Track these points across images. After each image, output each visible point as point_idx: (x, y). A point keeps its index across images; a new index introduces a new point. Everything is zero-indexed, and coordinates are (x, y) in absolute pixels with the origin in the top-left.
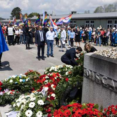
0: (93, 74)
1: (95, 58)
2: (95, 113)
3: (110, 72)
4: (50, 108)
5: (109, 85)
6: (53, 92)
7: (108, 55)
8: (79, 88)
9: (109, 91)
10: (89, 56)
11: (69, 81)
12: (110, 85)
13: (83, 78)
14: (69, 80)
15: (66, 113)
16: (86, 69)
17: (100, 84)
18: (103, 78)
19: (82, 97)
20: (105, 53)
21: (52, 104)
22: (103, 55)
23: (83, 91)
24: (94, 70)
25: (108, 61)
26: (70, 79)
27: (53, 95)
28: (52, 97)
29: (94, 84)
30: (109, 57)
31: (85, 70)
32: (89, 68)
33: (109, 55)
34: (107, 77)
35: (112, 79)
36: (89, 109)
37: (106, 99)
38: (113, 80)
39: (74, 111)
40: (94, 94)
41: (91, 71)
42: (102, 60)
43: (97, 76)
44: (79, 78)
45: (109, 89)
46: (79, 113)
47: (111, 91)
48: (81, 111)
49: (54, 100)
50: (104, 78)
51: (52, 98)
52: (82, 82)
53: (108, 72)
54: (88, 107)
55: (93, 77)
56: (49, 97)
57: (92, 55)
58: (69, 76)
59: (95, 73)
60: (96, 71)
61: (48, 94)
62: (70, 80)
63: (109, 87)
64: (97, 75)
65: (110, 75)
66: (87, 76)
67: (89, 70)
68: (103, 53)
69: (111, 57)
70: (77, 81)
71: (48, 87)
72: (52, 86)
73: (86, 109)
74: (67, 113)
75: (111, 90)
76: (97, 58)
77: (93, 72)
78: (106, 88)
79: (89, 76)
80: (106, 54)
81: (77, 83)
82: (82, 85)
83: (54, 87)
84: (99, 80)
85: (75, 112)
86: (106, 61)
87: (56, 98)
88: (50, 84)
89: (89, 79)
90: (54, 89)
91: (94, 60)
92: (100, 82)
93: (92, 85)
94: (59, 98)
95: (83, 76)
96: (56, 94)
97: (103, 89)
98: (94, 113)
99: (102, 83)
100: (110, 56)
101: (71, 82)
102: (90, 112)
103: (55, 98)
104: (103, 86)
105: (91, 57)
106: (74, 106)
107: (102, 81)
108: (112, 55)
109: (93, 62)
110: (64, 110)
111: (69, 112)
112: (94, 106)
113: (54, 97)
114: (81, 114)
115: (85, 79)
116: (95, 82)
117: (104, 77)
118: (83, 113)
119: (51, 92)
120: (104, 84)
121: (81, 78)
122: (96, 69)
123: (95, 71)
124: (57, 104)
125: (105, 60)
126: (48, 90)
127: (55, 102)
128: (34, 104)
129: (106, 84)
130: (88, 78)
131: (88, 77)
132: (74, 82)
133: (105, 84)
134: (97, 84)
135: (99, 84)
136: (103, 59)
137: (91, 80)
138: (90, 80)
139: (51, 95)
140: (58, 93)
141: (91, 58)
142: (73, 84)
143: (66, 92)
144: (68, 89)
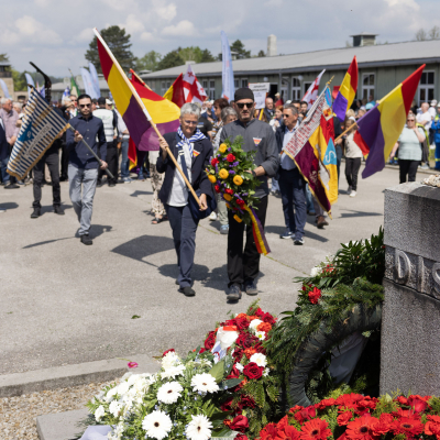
0: (423, 269)
1: (425, 200)
2: (430, 429)
4: (244, 414)
6: (259, 348)
8: (367, 334)
10: (405, 195)
11: (321, 303)
13: (382, 292)
14: (324, 298)
15: (310, 433)
16: (393, 249)
21: (253, 395)
23: (383, 346)
24: (422, 252)
26: (325, 293)
27: (259, 359)
28: (254, 364)
29: (429, 312)
31: (388, 258)
32: (404, 247)
36: (405, 414)
39: (344, 423)
40: (429, 352)
41: (414, 257)
43: (437, 277)
44: (364, 289)
46: (364, 430)
48: (372, 421)
49: (260, 378)
51: (253, 370)
52: (378, 308)
54: (404, 409)
55: (423, 281)
56: (240, 367)
57: (416, 190)
58: (322, 283)
59: (429, 262)
60: (432, 254)
61: (238, 355)
62: (328, 298)
66: (400, 279)
67: (407, 253)
70: (355, 301)
71: (239, 329)
72: (255, 323)
73: (395, 415)
74: (315, 432)
76: (435, 202)
77: (421, 261)
79: (406, 279)
81: (355, 308)
82: (381, 321)
83: (262, 330)
85: (345, 428)
87: (271, 373)
88: (248, 318)
89: (407, 291)
90: (261, 336)
91: (423, 211)
93: (418, 318)
94: (284, 373)
95: (384, 283)
96: (269, 355)
98: (427, 427)
101: (333, 303)
102: (409, 426)
103: (267, 370)
105: (412, 198)
106: (343, 404)
109: (422, 220)
110: (300, 422)
111: (323, 429)
112: (430, 403)
113: (262, 368)
114: (371, 431)
115: (390, 294)
116: (432, 301)
118: (377, 429)
119: (249, 346)
121: (373, 291)
122: (432, 245)
123: (427, 256)
124: (274, 398)
126: (238, 342)
127: (265, 386)
128: (177, 388)
130: (403, 289)
131: (400, 284)
132: (345, 302)
137: (417, 295)
138: (412, 297)
139: (248, 358)
140: (277, 350)
141: (410, 202)
142: (337, 311)
143: (311, 347)
144: (318, 335)
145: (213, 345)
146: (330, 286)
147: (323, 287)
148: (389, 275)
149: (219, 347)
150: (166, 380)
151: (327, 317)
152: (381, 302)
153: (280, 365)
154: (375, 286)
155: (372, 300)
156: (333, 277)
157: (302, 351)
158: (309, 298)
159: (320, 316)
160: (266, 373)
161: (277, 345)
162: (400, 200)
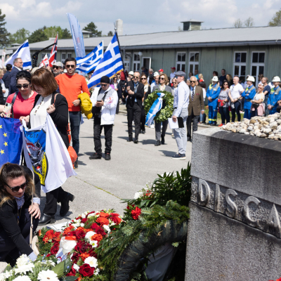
0: (219, 194)
1: (223, 141)
3: (267, 180)
5: (265, 222)
6: (92, 253)
7: (262, 132)
8: (176, 245)
9: (265, 243)
10: (208, 137)
11: (141, 219)
12: (268, 222)
13: (188, 212)
14: (143, 215)
16: (197, 179)
17: (238, 225)
18: (247, 202)
19: (187, 276)
20: (256, 127)
22: (249, 131)
23: (188, 254)
24: (219, 181)
25: (261, 146)
26: (144, 211)
27: (92, 261)
28: (87, 265)
29: (222, 227)
30: (265, 135)
31: (194, 185)
32: (205, 177)
33: (268, 130)
34: (259, 199)
35: (273, 203)
37: (257, 273)
38: (277, 206)
40: (222, 258)
41: (212, 185)
42: (245, 145)
43: (230, 200)
44: (175, 209)
45: (266, 237)
47: (272, 242)
49: (92, 276)
50: (251, 204)
51: (87, 270)
52: (185, 225)
53: (262, 181)
55: (219, 203)
56: (76, 267)
57: (216, 134)
58: (142, 204)
59: (224, 189)
60: (226, 182)
61: (75, 258)
62: (147, 215)
63: (265, 230)
64: (231, 196)
65: (266, 190)
66: (202, 202)
67: (208, 182)
68: (250, 128)
69: (271, 136)
70: (167, 218)
72: (90, 235)
75: (271, 237)
76: (230, 142)
77: (218, 188)
78: (255, 233)
79: (206, 202)
80: (260, 128)
81: (167, 224)
82: (186, 234)
83: (95, 239)
84: (235, 211)
86: (256, 148)
87: (100, 273)
88: (85, 230)
89: (207, 211)
90: (94, 244)
91: (220, 149)
92: (239, 217)
93: (214, 232)
94: (110, 272)
95: (190, 205)
96: (99, 258)
97: (249, 240)
99: (246, 221)
100: (268, 134)
101: (150, 219)
103: (98, 270)
104: (246, 228)
105: (212, 140)
107: (243, 213)
108: (274, 131)
109: (219, 157)
113: (94, 268)
115: (194, 213)
116: (225, 219)
117: (250, 199)
119: (84, 251)
120: (250, 222)
121: (181, 211)
122: (226, 175)
123: (223, 184)
125: (254, 144)
126: (76, 248)
128: (26, 280)
129: (255, 223)
130: (204, 210)
131: (202, 206)
132: (159, 219)
133: (252, 223)
134: (231, 223)
135: (235, 223)
136: (246, 142)
137: (214, 214)
138: (210, 215)
139: (83, 261)
140: (106, 254)
141: (211, 142)
142: (154, 225)
143: (132, 253)
144: (137, 244)
145: (57, 251)
146: (149, 206)
147: (143, 207)
148: (194, 199)
149: (62, 253)
150: (19, 274)
151: (145, 230)
152: (187, 220)
153: (108, 266)
154: (183, 207)
155: (181, 218)
156: (151, 200)
157: (125, 256)
158: (132, 215)
159: (139, 229)
160: (96, 273)
161: (106, 251)
162: (204, 141)
